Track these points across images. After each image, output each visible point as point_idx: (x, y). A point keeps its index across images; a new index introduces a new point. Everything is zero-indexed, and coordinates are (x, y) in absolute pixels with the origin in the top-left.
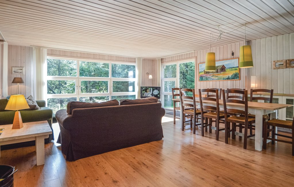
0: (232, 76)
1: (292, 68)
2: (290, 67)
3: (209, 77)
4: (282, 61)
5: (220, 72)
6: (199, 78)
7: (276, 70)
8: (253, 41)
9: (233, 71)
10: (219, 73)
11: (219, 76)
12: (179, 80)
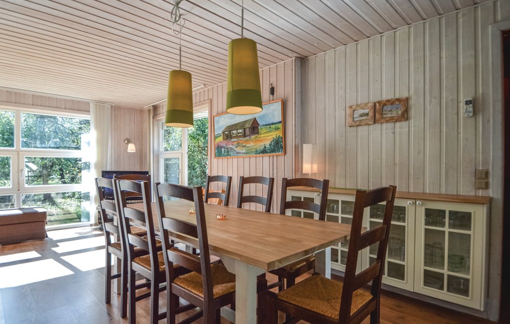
0: (270, 145)
1: (387, 122)
2: (382, 121)
3: (231, 149)
4: (366, 104)
5: (249, 135)
6: (215, 151)
7: (355, 128)
8: (312, 58)
9: (273, 133)
10: (248, 138)
11: (248, 145)
12: (186, 156)
